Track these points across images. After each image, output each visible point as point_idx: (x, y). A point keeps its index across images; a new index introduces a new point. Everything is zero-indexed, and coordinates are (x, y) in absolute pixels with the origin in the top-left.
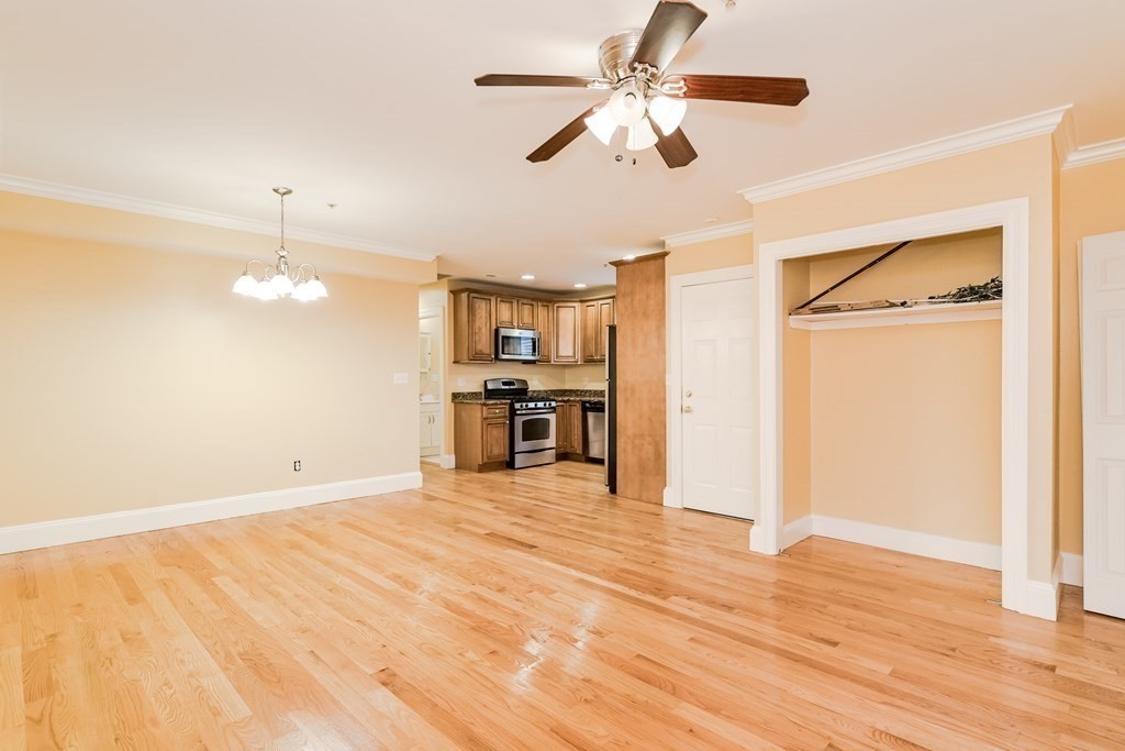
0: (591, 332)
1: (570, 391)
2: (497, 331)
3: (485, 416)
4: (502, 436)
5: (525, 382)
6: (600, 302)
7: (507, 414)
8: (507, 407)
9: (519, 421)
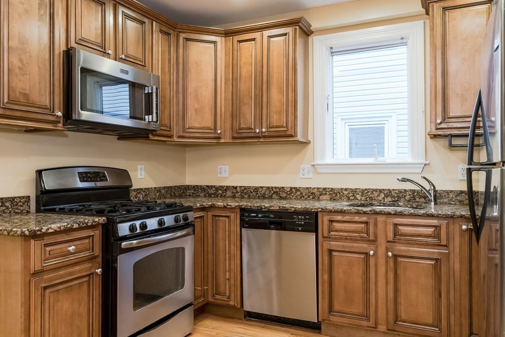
0: (247, 86)
1: (196, 188)
2: (69, 56)
3: (35, 264)
4: (83, 310)
5: (123, 174)
6: (267, 33)
7: (98, 251)
8: (97, 233)
9: (126, 265)
